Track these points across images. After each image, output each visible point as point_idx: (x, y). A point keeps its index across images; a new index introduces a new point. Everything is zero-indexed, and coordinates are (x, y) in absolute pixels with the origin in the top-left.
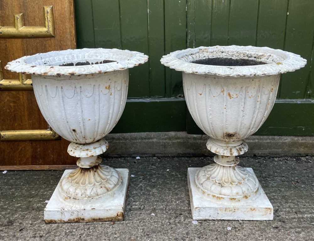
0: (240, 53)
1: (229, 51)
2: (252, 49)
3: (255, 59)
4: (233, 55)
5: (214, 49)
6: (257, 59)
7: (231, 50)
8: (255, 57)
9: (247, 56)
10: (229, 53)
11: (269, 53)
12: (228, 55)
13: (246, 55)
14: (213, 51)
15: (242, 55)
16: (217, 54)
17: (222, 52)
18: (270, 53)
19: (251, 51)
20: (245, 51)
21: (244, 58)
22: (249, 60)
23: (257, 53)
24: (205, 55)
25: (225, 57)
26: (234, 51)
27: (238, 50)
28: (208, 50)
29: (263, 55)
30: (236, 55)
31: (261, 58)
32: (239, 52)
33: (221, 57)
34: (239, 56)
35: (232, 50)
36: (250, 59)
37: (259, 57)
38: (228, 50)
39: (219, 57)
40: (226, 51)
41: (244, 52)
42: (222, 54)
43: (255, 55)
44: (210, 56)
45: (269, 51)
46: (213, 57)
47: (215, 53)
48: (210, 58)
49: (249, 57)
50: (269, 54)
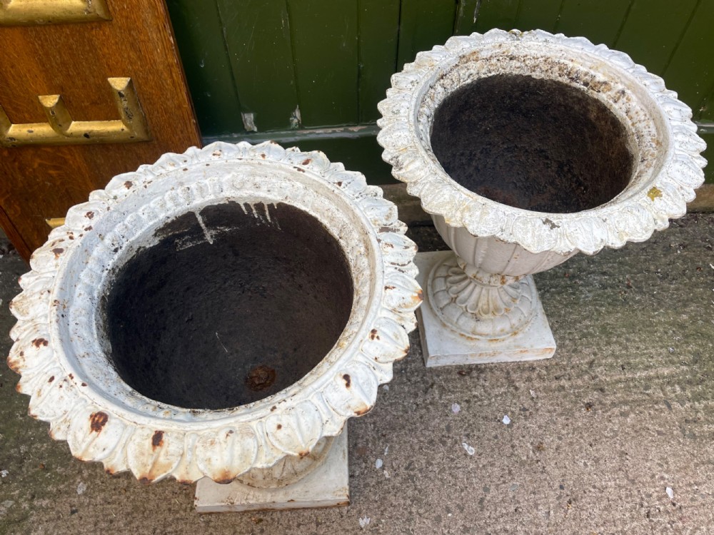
0: (553, 62)
1: (526, 56)
2: (582, 59)
3: (586, 88)
4: (535, 67)
5: (494, 51)
6: (591, 91)
7: (533, 52)
8: (586, 84)
9: (568, 75)
10: (527, 62)
11: (622, 82)
12: (523, 65)
13: (565, 71)
14: (491, 57)
15: (557, 68)
16: (499, 64)
17: (511, 59)
18: (625, 85)
19: (579, 63)
20: (565, 59)
21: (560, 79)
22: (570, 87)
23: (592, 72)
24: (472, 71)
25: (517, 73)
26: (539, 55)
27: (548, 55)
28: (480, 56)
29: (605, 83)
30: (543, 69)
31: (599, 92)
32: (550, 60)
33: (508, 71)
34: (550, 71)
35: (536, 52)
36: (574, 84)
37: (595, 86)
38: (525, 54)
39: (502, 71)
40: (521, 55)
41: (562, 61)
42: (511, 62)
43: (587, 77)
44: (484, 71)
45: (623, 80)
46: (490, 75)
47: (494, 61)
48: (483, 76)
49: (572, 79)
50: (620, 87)
